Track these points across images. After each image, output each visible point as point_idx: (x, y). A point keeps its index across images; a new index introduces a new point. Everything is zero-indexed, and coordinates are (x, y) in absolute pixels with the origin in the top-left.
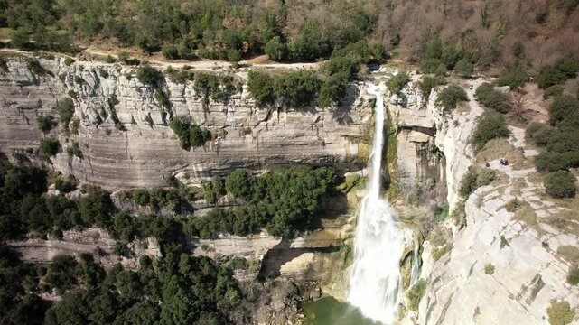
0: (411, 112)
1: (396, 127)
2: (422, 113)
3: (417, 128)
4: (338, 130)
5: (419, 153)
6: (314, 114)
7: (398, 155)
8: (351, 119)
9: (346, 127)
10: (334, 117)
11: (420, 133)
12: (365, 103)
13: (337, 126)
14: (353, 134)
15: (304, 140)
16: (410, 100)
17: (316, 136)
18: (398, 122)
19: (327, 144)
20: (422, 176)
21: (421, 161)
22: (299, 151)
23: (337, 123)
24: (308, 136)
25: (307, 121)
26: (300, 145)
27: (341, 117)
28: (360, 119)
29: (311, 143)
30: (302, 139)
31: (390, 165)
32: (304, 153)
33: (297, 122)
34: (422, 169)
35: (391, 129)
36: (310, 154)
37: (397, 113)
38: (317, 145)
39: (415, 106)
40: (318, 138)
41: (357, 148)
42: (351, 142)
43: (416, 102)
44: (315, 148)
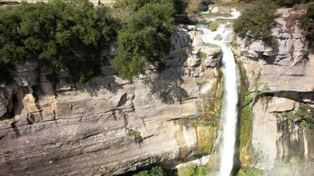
0: (278, 70)
1: (253, 96)
2: (299, 70)
3: (281, 94)
5: (282, 126)
6: (115, 92)
7: (254, 135)
8: (183, 90)
9: (177, 105)
10: (153, 92)
11: (284, 99)
12: (207, 61)
13: (159, 105)
14: (186, 115)
15: (100, 140)
16: (282, 50)
17: (124, 129)
18: (257, 88)
19: (145, 138)
20: (283, 157)
21: (282, 137)
22: (95, 162)
23: (160, 101)
24: (107, 131)
25: (102, 106)
26: (93, 152)
27: (166, 89)
28: (198, 89)
29: (116, 144)
30: (96, 140)
31: (243, 150)
32: (105, 163)
33: (81, 110)
34: (283, 146)
35: (246, 99)
36: (117, 163)
37: (257, 73)
38: (128, 145)
39: (288, 59)
40: (127, 131)
41: (195, 135)
42: (184, 128)
43: (293, 52)
44: (123, 150)
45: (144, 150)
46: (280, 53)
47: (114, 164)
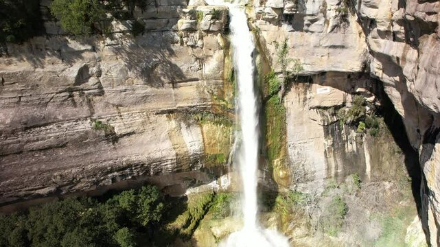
0: (312, 39)
1: (280, 79)
2: (337, 38)
3: (322, 77)
4: (145, 98)
5: (330, 129)
6: (70, 63)
7: (290, 140)
8: (174, 66)
9: (168, 89)
10: (130, 66)
11: (329, 88)
12: (205, 22)
13: (142, 88)
14: (184, 104)
15: (51, 134)
16: (310, 8)
17: (89, 121)
18: (284, 67)
19: (122, 136)
20: (336, 175)
21: (333, 145)
22: (43, 167)
23: (141, 81)
24: (62, 122)
25: (51, 83)
26: (40, 150)
27: (149, 63)
28: (197, 66)
29: (75, 141)
30: (44, 133)
31: (275, 163)
32: (59, 169)
33: (18, 87)
34: (335, 160)
35: (271, 84)
36: (78, 169)
37: (281, 43)
38: (95, 143)
39: (321, 22)
40: (94, 123)
41: (200, 136)
42: (183, 125)
43: (325, 10)
44: (88, 151)
45: (120, 153)
46: (308, 13)
47: (74, 171)
